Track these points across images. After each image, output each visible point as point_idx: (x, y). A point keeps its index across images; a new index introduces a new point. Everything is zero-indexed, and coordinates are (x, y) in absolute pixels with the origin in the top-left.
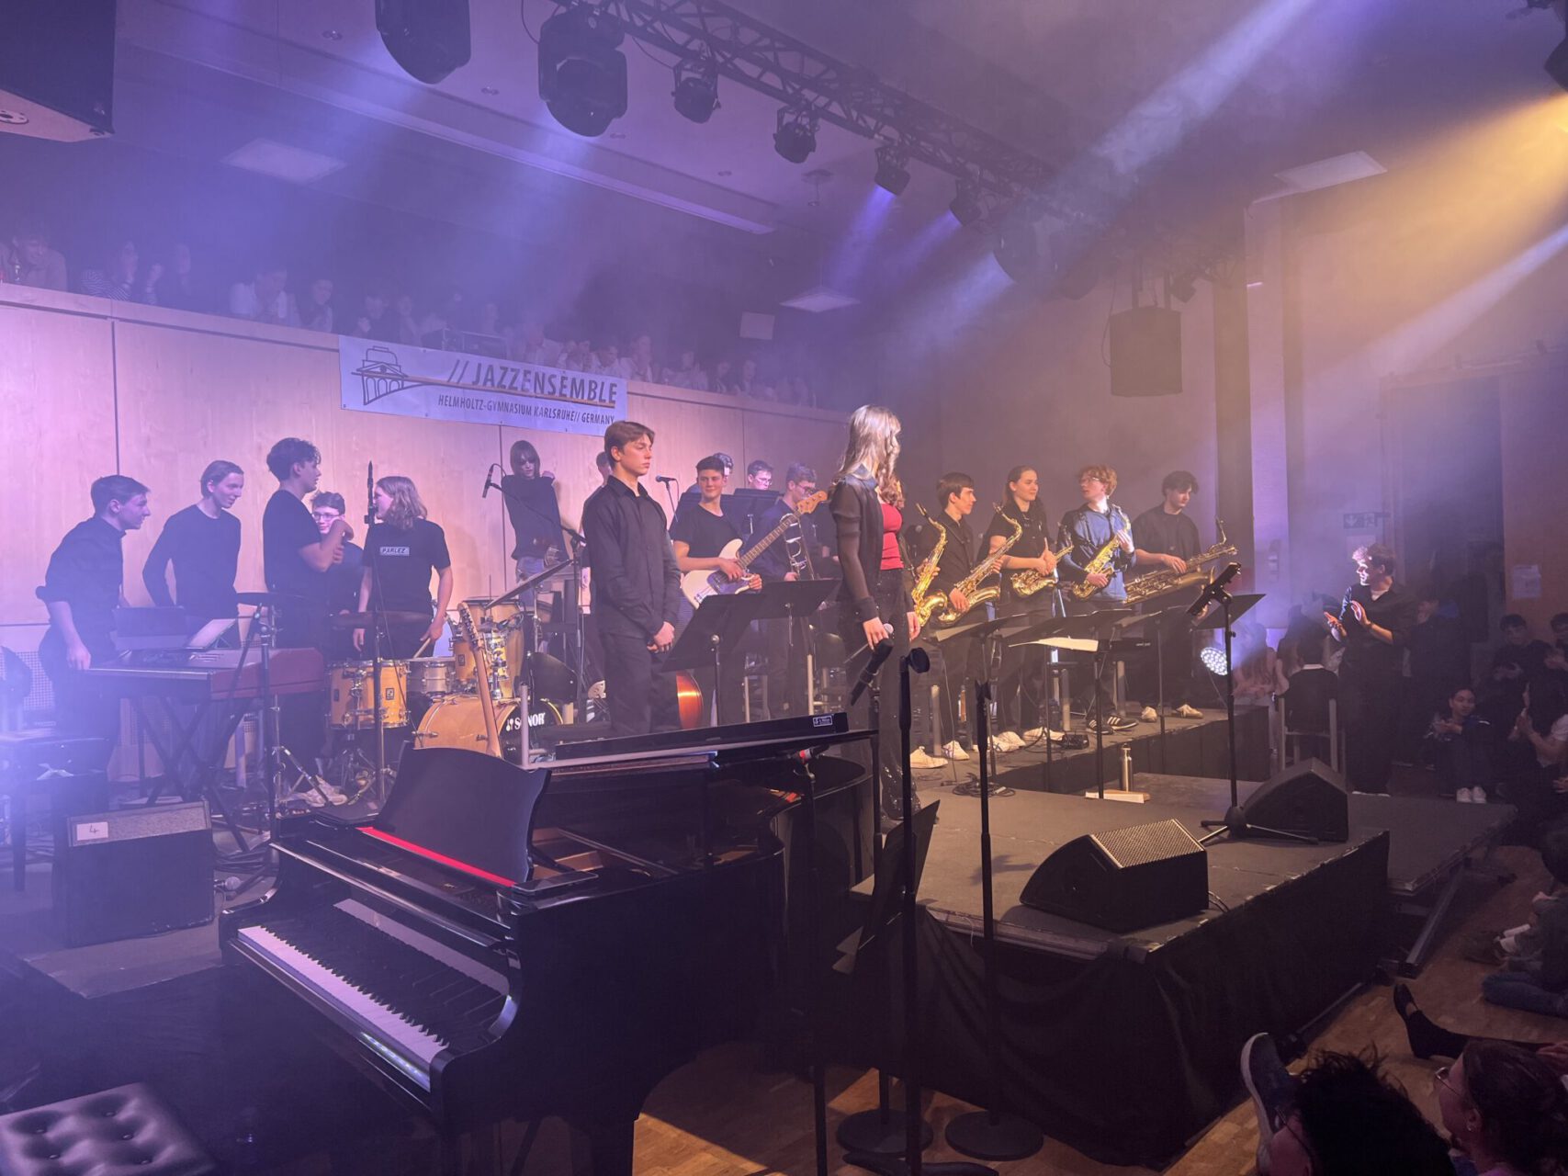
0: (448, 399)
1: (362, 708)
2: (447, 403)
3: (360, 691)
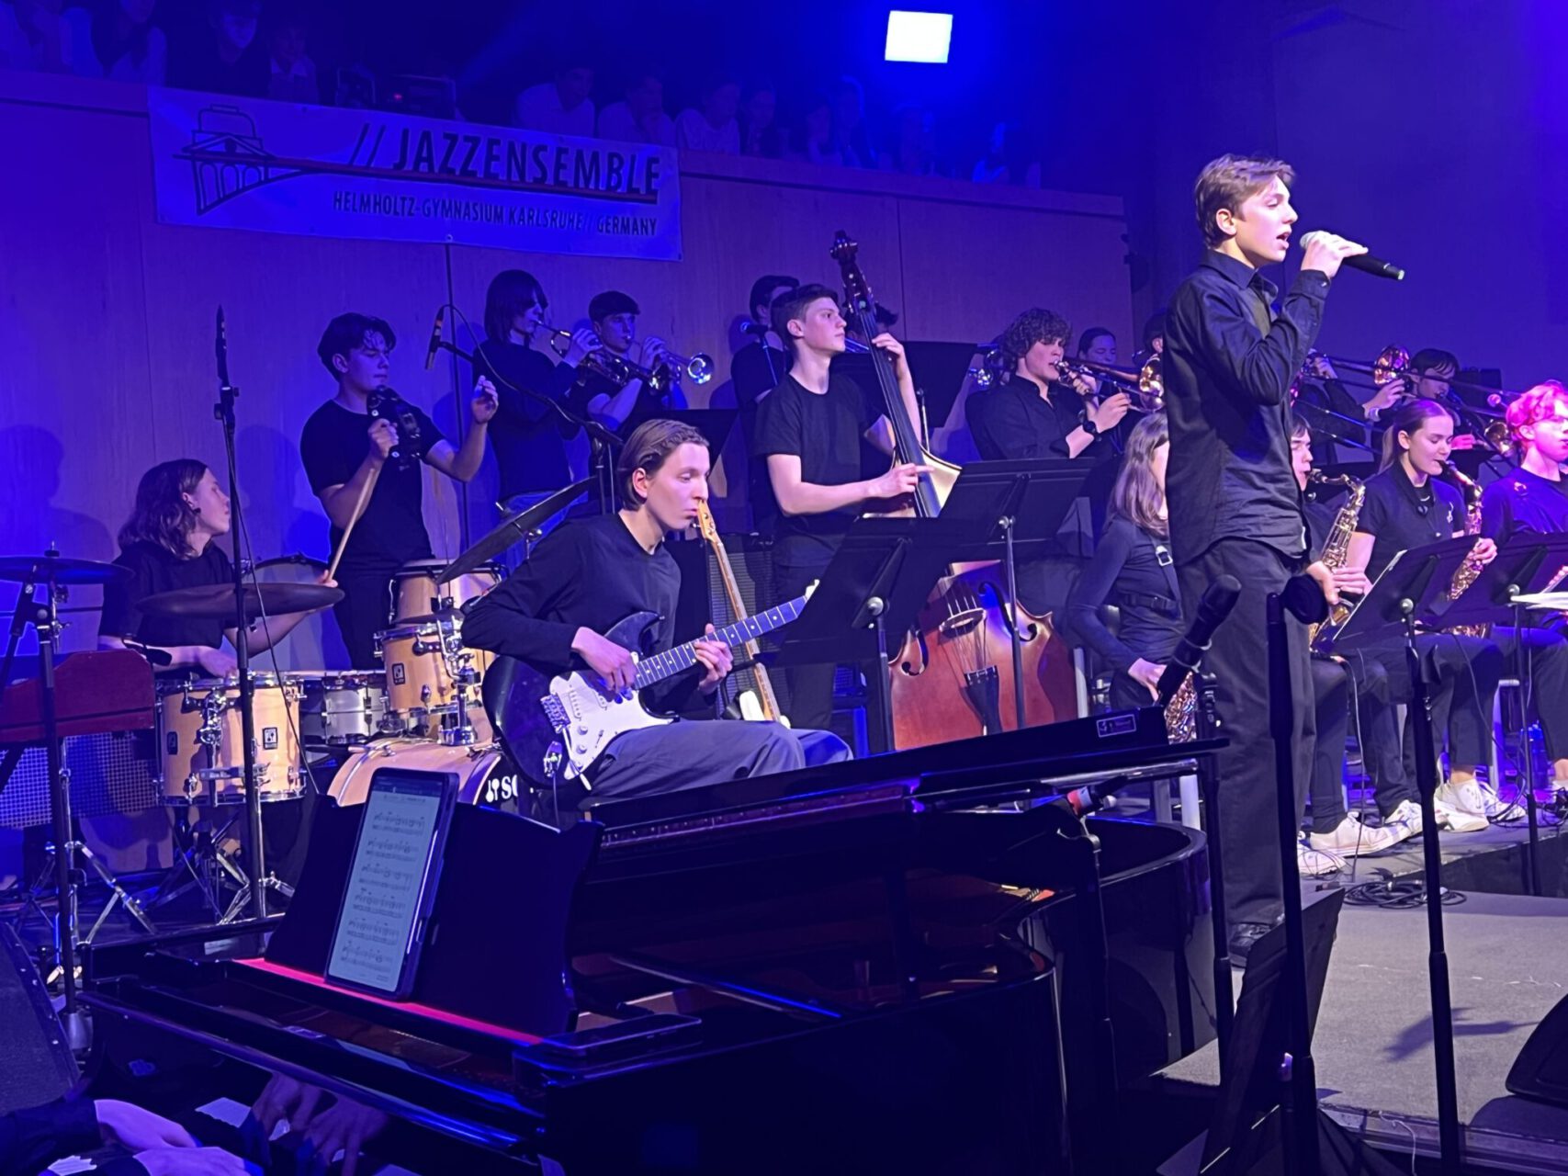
0: (351, 197)
1: (220, 765)
2: (349, 206)
3: (216, 733)
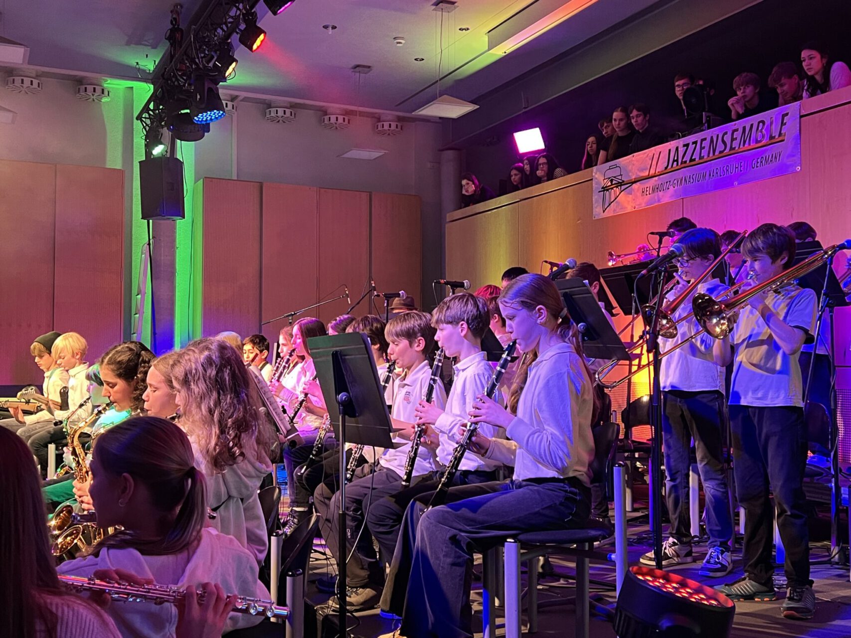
0: (648, 189)
2: (648, 193)
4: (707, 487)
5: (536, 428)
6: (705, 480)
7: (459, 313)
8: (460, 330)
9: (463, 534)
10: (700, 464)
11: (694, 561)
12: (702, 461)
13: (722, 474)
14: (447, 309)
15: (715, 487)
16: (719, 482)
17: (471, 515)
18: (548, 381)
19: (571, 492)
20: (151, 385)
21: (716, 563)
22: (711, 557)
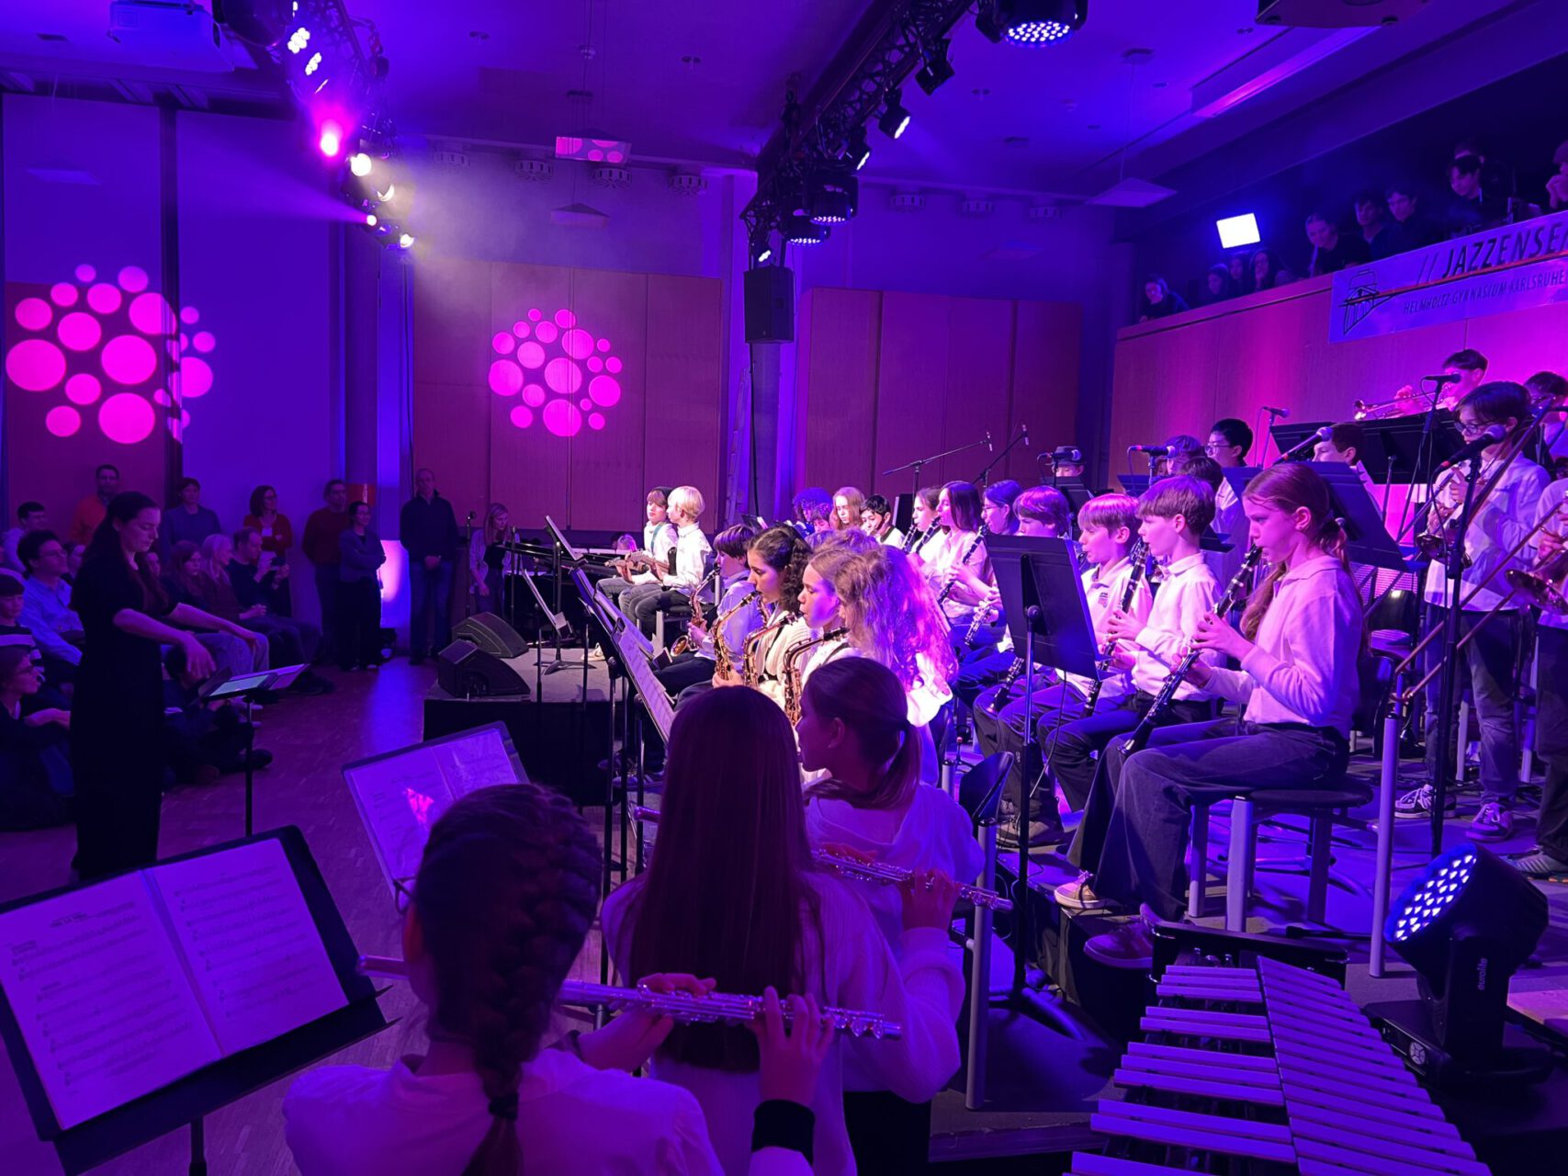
2: (1413, 310)
4: (1486, 726)
5: (1282, 661)
6: (1484, 717)
7: (1175, 503)
8: (1174, 524)
9: (1180, 786)
10: (1478, 696)
11: (1458, 816)
12: (1480, 693)
13: (1508, 710)
14: (1160, 497)
15: (1498, 727)
16: (1504, 720)
17: (1187, 761)
18: (1307, 608)
19: (1325, 745)
20: (808, 586)
21: (1492, 824)
22: (1484, 815)
